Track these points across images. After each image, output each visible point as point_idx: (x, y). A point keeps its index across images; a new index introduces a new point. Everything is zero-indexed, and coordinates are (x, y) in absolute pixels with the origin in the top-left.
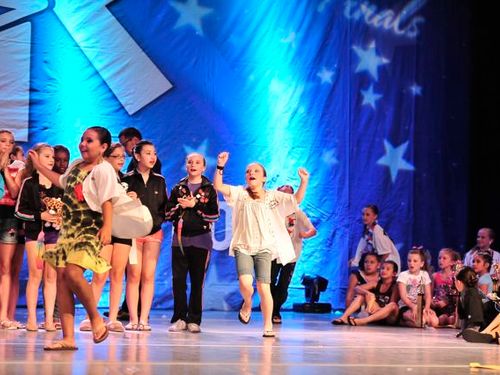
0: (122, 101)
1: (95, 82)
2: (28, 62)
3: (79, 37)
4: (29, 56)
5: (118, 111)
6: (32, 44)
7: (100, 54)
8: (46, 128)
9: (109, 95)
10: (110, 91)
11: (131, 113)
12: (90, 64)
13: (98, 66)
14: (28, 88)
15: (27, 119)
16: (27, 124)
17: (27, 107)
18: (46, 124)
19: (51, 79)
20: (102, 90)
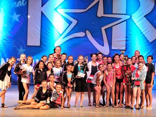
0: (148, 39)
1: (142, 35)
2: (125, 31)
3: (137, 24)
4: (126, 29)
5: (147, 42)
6: (126, 26)
7: (143, 28)
8: (130, 46)
9: (145, 38)
10: (145, 37)
11: (150, 42)
12: (140, 30)
13: (142, 31)
14: (125, 37)
15: (125, 44)
16: (125, 46)
17: (125, 42)
18: (130, 45)
19: (131, 35)
20: (143, 37)
